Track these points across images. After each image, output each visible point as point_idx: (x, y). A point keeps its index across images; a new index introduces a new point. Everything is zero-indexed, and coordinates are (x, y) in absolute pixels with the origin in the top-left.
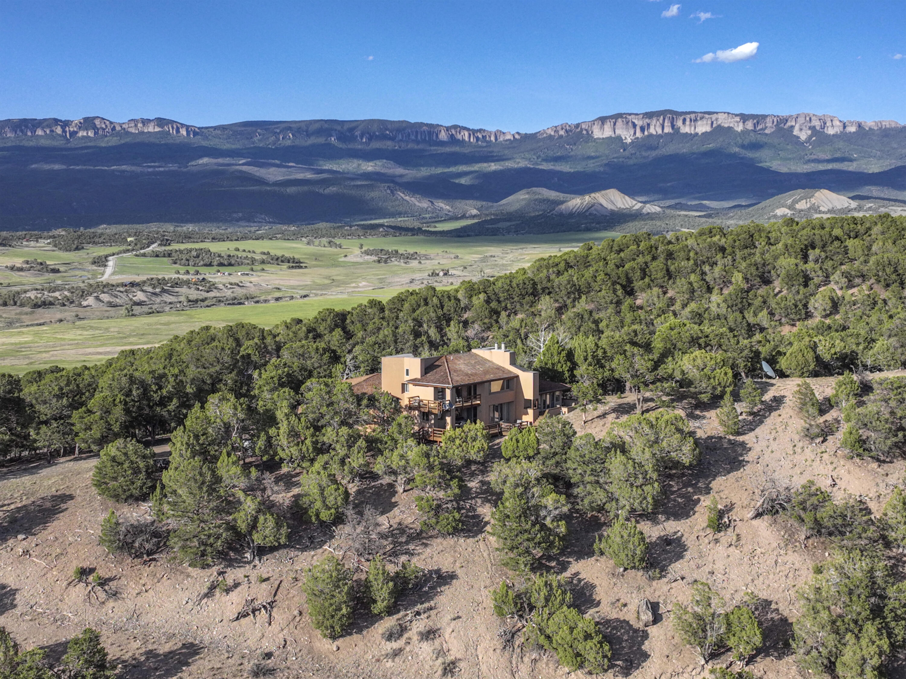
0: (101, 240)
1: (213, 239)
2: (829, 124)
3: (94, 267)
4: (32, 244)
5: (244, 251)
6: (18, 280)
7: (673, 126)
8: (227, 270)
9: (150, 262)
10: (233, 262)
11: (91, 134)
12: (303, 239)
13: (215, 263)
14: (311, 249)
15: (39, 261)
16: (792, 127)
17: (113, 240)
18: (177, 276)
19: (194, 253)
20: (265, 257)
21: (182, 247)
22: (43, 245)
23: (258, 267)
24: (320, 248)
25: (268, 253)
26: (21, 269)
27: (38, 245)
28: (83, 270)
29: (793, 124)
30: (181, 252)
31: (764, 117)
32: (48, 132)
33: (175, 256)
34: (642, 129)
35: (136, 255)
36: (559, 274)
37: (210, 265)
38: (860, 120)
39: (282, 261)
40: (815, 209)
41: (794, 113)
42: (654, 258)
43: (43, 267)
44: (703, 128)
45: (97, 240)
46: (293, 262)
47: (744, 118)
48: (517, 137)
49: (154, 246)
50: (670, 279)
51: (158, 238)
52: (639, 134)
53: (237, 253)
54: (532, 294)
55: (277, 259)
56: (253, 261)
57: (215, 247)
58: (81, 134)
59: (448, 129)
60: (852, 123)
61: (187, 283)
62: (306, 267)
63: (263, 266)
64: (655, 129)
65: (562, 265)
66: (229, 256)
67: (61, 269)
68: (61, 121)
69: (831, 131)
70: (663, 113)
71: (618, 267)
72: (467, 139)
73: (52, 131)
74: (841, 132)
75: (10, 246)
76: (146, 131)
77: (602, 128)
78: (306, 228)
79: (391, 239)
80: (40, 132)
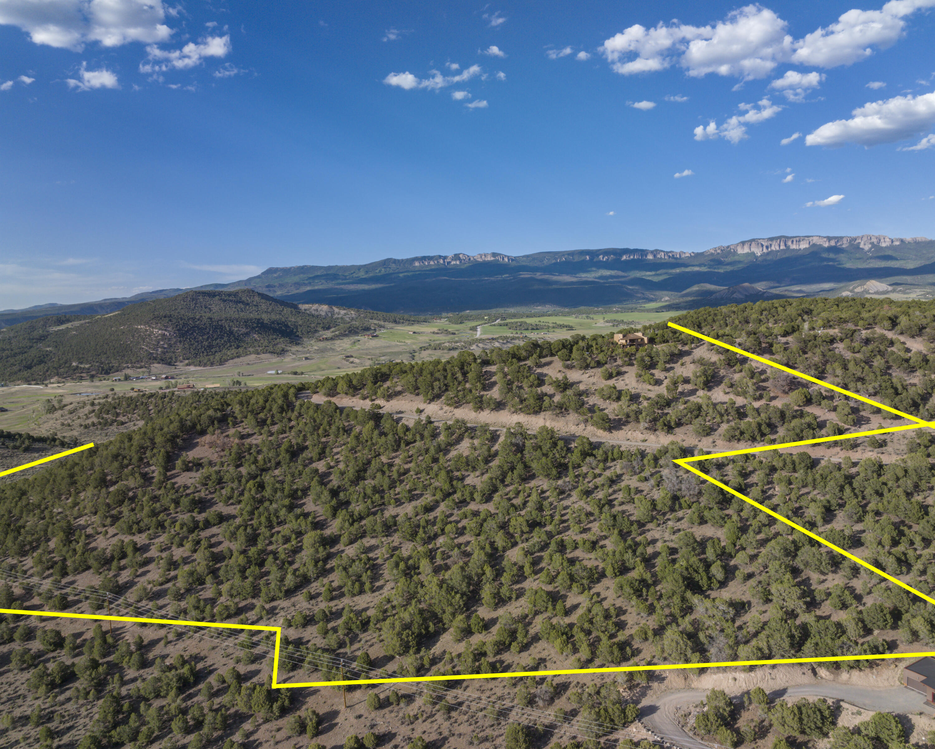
0: (472, 318)
1: (527, 316)
2: (882, 240)
3: (472, 332)
4: (439, 321)
5: (543, 322)
6: (438, 338)
7: (786, 245)
8: (536, 332)
9: (498, 328)
10: (539, 328)
11: (458, 262)
12: (573, 315)
13: (530, 328)
14: (577, 320)
15: (444, 329)
16: (859, 243)
17: (477, 318)
18: (512, 335)
19: (519, 324)
20: (554, 325)
21: (513, 321)
22: (444, 321)
23: (551, 330)
24: (582, 320)
25: (556, 323)
26: (438, 333)
27: (441, 321)
28: (467, 333)
29: (860, 241)
30: (512, 323)
31: (842, 238)
33: (509, 325)
34: (767, 247)
35: (491, 325)
37: (527, 329)
38: (902, 237)
39: (563, 327)
40: (867, 292)
41: (860, 235)
43: (447, 332)
44: (804, 245)
45: (469, 318)
46: (569, 327)
47: (829, 239)
48: (693, 255)
49: (498, 321)
51: (499, 317)
52: (765, 250)
53: (540, 323)
55: (560, 326)
56: (549, 327)
57: (529, 321)
58: (453, 263)
59: (652, 252)
60: (897, 240)
61: (518, 338)
62: (576, 329)
63: (554, 329)
64: (775, 247)
66: (536, 325)
67: (456, 333)
68: (442, 257)
69: (884, 245)
70: (780, 238)
72: (663, 257)
73: (438, 262)
74: (890, 245)
76: (487, 260)
77: (743, 248)
78: (573, 310)
79: (619, 314)
80: (432, 263)
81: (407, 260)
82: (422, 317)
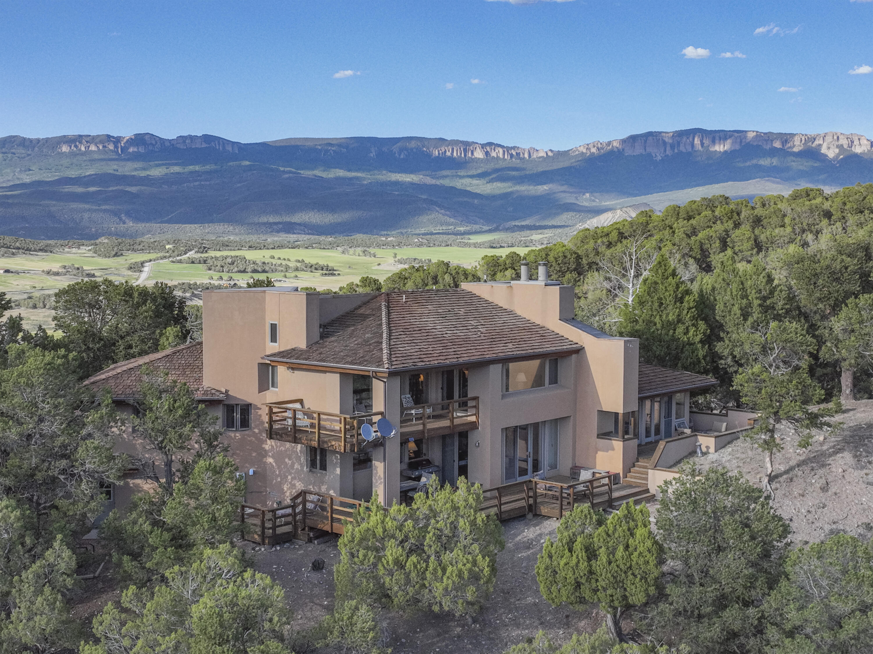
0: (140, 247)
1: (250, 247)
2: (856, 142)
3: (130, 273)
4: (74, 250)
5: (279, 258)
6: (53, 284)
7: (702, 144)
9: (185, 268)
10: (267, 269)
11: (141, 149)
12: (339, 248)
13: (249, 270)
14: (346, 258)
15: (76, 266)
16: (820, 145)
17: (151, 247)
18: (208, 281)
19: (229, 260)
20: (299, 265)
21: (218, 254)
22: (84, 251)
23: (292, 274)
24: (354, 257)
25: (303, 261)
26: (57, 274)
27: (80, 251)
28: (119, 275)
29: (821, 142)
30: (216, 258)
31: (792, 135)
32: (101, 147)
33: (210, 262)
34: (673, 147)
35: (173, 262)
36: (610, 245)
37: (244, 271)
39: (316, 269)
41: (822, 132)
42: (737, 225)
43: (79, 272)
45: (136, 247)
46: (327, 270)
47: (772, 136)
48: (550, 154)
49: (190, 253)
50: (760, 250)
51: (196, 246)
53: (272, 260)
54: (575, 270)
55: (311, 267)
56: (287, 268)
57: (251, 255)
58: (132, 149)
59: (483, 146)
61: (218, 288)
62: (339, 274)
63: (297, 273)
64: (685, 147)
65: (614, 236)
66: (264, 263)
67: (96, 274)
68: (113, 137)
69: (858, 150)
71: (689, 236)
72: (501, 156)
73: (104, 147)
74: (869, 151)
75: (51, 252)
76: (193, 147)
78: (342, 238)
79: (425, 249)
80: (93, 148)
81: (47, 140)
82: (43, 243)
